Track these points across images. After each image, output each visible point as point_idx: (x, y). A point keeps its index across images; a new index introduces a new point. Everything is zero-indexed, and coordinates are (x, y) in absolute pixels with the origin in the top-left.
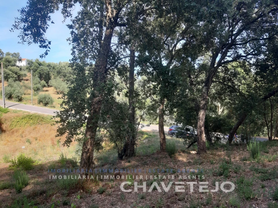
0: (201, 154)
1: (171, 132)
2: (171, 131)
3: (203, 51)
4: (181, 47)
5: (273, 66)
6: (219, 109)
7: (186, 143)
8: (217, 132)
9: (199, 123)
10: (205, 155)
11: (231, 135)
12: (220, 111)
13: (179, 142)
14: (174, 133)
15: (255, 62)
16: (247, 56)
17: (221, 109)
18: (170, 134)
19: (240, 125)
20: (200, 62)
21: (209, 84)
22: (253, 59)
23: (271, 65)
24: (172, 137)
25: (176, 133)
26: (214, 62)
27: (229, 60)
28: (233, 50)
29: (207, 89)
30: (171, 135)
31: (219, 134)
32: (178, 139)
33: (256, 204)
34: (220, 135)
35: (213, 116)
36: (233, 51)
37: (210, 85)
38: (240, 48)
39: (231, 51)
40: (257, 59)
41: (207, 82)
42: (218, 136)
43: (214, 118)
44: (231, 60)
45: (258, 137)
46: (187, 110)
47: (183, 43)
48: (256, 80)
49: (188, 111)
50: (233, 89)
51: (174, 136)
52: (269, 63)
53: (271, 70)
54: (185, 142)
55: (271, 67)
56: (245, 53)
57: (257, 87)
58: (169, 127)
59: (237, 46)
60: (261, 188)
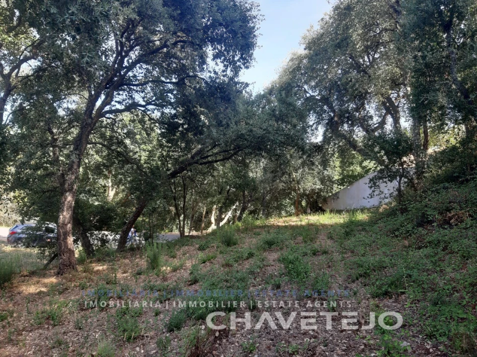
0: (65, 274)
1: (15, 238)
2: (14, 235)
3: (75, 87)
4: (31, 73)
5: (185, 127)
6: (109, 189)
7: (44, 257)
8: (102, 230)
9: (61, 217)
10: (73, 275)
11: (124, 234)
12: (111, 193)
13: (30, 255)
14: (20, 239)
15: (160, 118)
16: (146, 105)
17: (112, 190)
18: (13, 241)
19: (138, 216)
20: (70, 106)
21: (82, 146)
22: (156, 111)
23: (183, 125)
24: (15, 247)
25: (26, 238)
26: (91, 108)
27: (120, 108)
28: (126, 93)
29: (79, 155)
30: (13, 243)
31: (106, 233)
32: (28, 250)
33: (142, 346)
34: (107, 236)
35: (96, 203)
36: (126, 95)
37: (84, 147)
38: (137, 91)
39: (122, 95)
40: (163, 113)
41: (78, 142)
42: (105, 238)
43: (96, 207)
44: (122, 108)
45: (170, 233)
46: (44, 192)
47: (35, 66)
48: (161, 146)
49: (47, 194)
50: (125, 158)
51: (19, 245)
52: (179, 121)
53: (182, 132)
54: (41, 253)
55: (183, 127)
56: (144, 101)
57: (163, 157)
58: (9, 228)
59: (132, 87)
60: (154, 316)
